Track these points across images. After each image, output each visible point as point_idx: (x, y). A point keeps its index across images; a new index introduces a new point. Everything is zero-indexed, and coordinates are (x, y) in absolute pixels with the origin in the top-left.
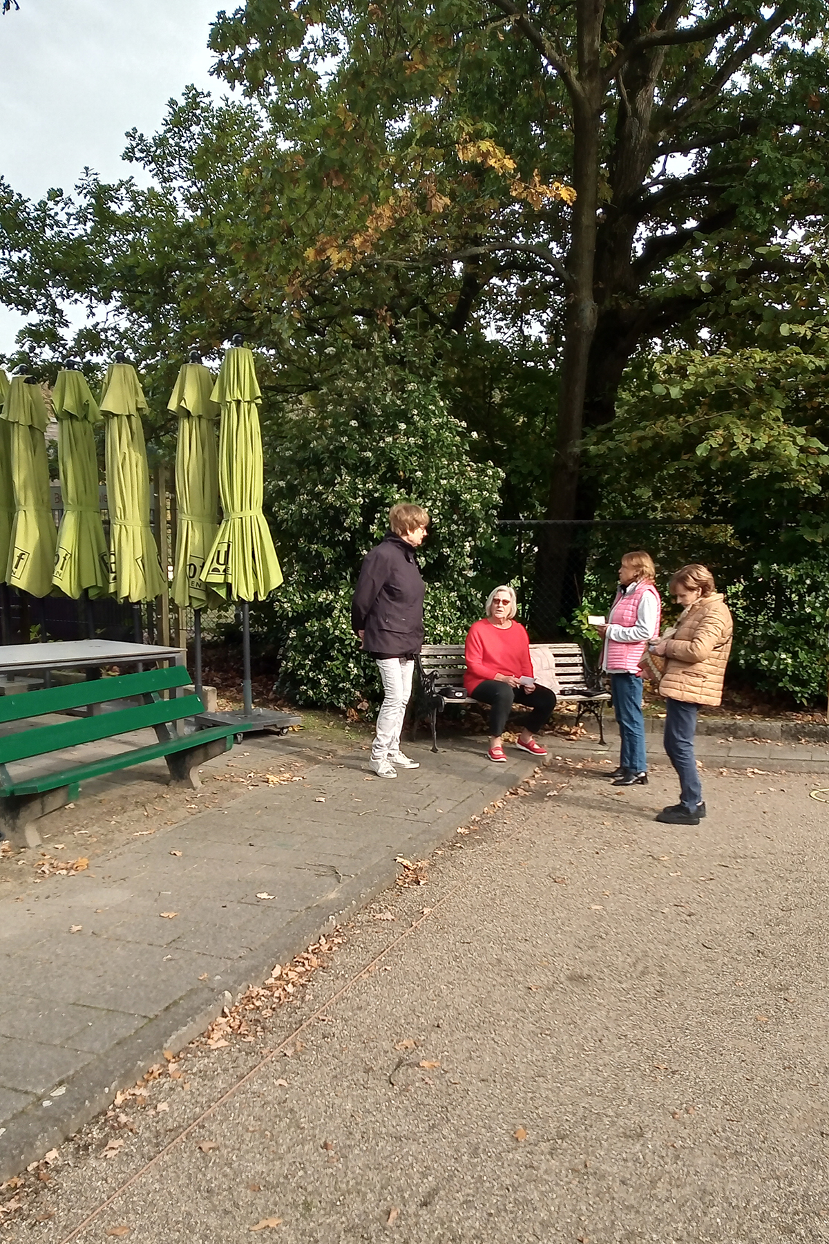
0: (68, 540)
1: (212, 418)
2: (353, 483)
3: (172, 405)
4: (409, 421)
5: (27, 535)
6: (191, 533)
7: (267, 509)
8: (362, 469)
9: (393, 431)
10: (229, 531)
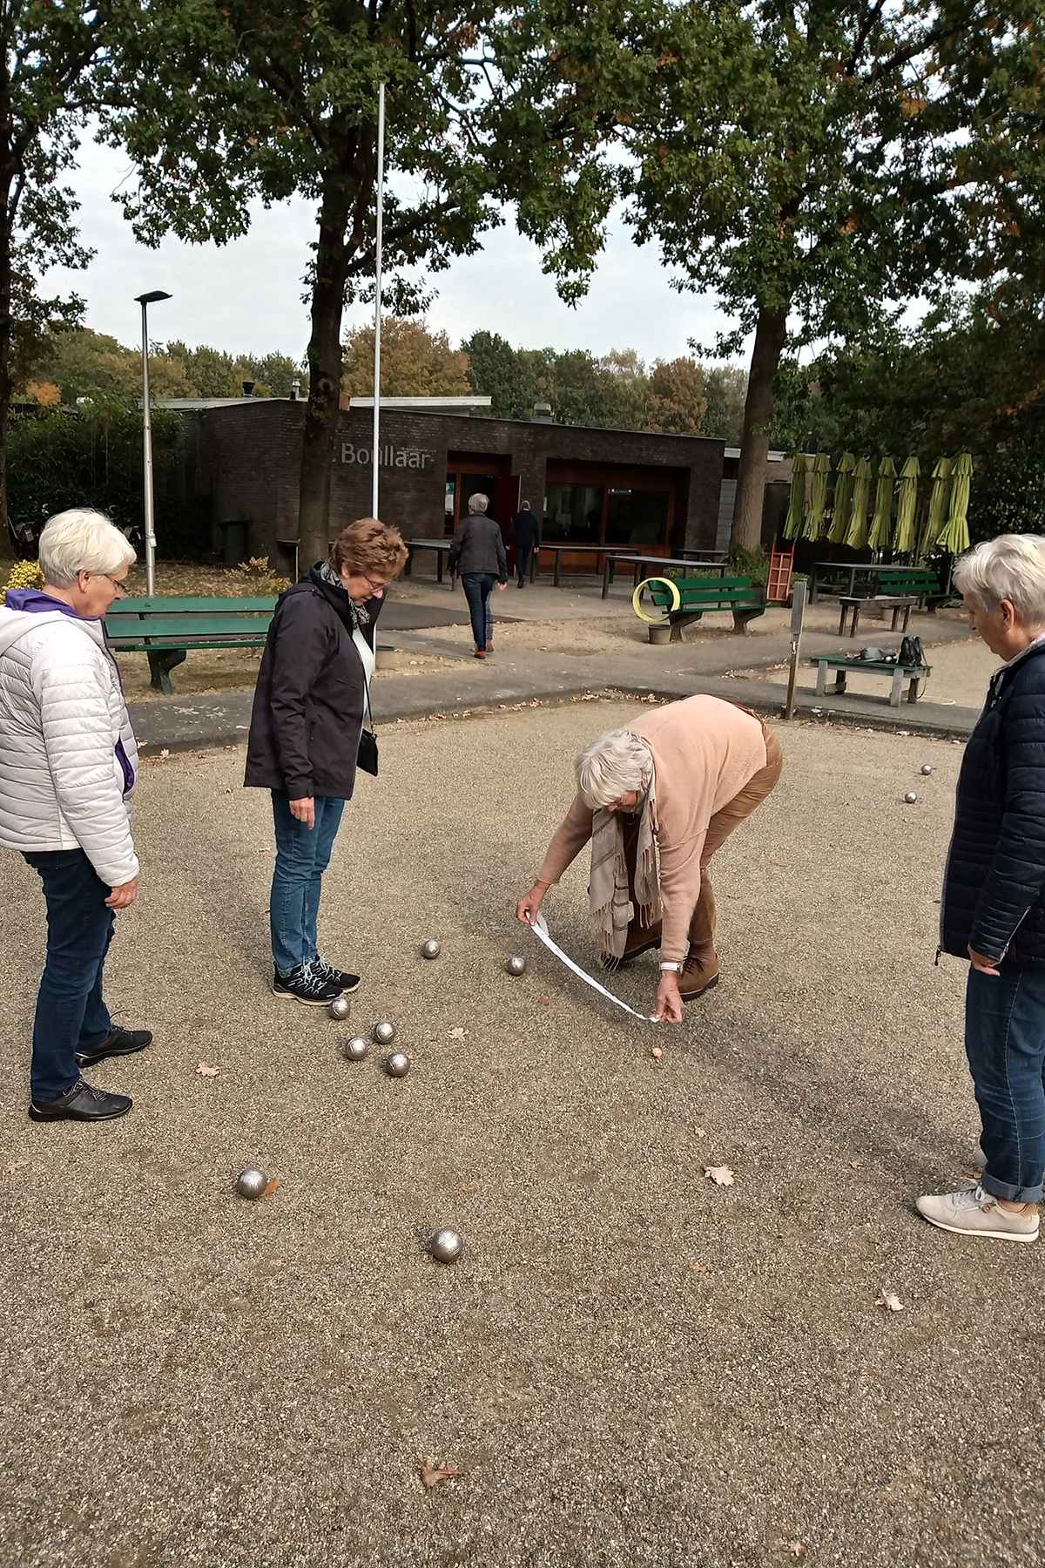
0: (875, 527)
1: (950, 482)
2: (1005, 506)
3: (934, 475)
4: (1034, 480)
5: (856, 524)
6: (933, 526)
7: (967, 517)
8: (1009, 500)
9: (1026, 484)
10: (950, 525)
